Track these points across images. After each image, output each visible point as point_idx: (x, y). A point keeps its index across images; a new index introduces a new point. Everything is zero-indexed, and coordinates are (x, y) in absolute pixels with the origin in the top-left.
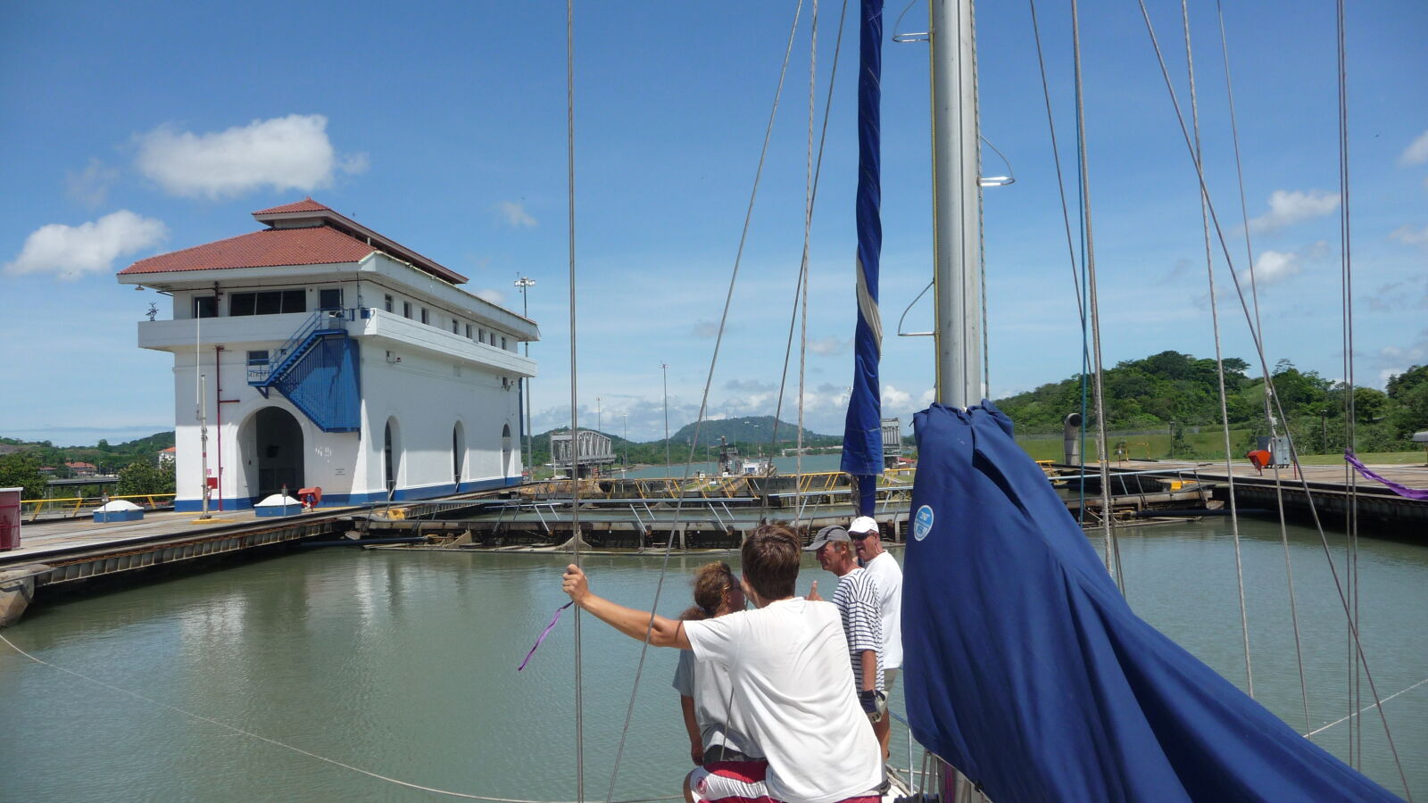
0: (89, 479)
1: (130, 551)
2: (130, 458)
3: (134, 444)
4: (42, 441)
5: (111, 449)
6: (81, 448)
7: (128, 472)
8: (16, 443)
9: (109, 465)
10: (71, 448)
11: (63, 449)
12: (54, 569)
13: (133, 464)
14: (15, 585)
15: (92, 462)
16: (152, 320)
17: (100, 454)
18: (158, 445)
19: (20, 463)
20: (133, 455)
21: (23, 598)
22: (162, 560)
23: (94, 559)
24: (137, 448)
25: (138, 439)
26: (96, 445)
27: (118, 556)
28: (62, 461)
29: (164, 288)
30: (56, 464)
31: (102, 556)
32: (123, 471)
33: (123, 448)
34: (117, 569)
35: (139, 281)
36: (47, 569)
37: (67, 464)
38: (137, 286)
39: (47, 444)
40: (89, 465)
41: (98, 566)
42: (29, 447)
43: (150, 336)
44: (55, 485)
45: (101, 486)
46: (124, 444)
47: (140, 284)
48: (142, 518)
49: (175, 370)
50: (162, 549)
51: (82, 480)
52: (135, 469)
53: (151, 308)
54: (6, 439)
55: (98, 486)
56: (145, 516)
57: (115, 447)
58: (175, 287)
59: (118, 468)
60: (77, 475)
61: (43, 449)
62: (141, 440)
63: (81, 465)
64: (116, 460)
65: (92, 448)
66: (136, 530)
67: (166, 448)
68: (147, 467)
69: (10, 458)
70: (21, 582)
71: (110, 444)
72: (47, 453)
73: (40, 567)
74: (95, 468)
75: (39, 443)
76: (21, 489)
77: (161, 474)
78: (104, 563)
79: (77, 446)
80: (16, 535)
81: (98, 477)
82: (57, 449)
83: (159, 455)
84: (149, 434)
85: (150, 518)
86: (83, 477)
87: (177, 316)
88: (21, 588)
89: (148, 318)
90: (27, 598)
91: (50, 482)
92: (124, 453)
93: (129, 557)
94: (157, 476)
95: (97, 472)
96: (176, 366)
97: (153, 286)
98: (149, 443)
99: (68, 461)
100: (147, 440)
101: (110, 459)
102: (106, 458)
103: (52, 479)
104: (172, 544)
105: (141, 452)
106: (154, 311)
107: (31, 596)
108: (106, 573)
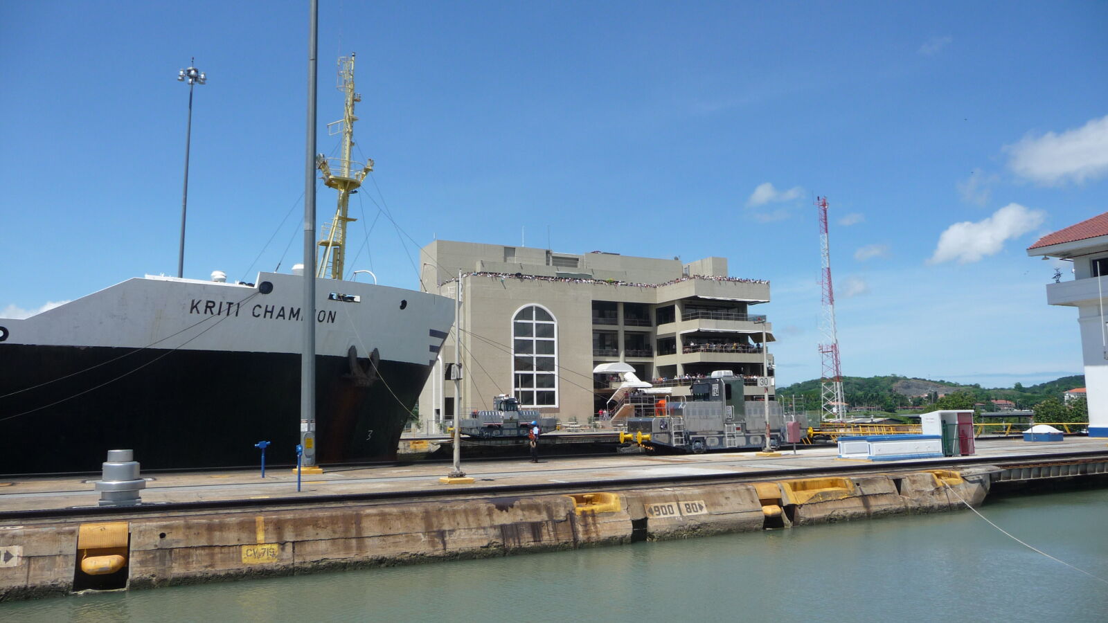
0: (1010, 413)
1: (1059, 462)
2: (1040, 397)
3: (1043, 386)
4: (973, 384)
5: (1025, 390)
6: (1002, 389)
7: (1041, 407)
8: (955, 385)
9: (1025, 402)
10: (994, 389)
11: (989, 390)
12: (1003, 470)
13: (1045, 401)
14: (976, 479)
15: (1010, 400)
16: (1058, 282)
17: (1017, 393)
18: (1063, 387)
19: (961, 400)
20: (1042, 395)
21: (983, 490)
22: (1086, 472)
23: (1032, 466)
24: (1045, 389)
25: (1046, 382)
26: (1013, 386)
27: (1050, 465)
28: (989, 399)
29: (1065, 255)
30: (984, 401)
31: (1038, 464)
32: (1037, 406)
33: (1034, 389)
34: (1049, 475)
35: (1044, 253)
36: (999, 469)
37: (992, 401)
38: (1044, 256)
39: (977, 386)
40: (1009, 402)
41: (1034, 472)
42: (963, 388)
43: (1058, 295)
44: (985, 416)
45: (1020, 419)
46: (1035, 386)
47: (1045, 255)
48: (1062, 440)
49: (1080, 321)
50: (1086, 463)
51: (1005, 413)
52: (1047, 406)
53: (1056, 272)
54: (948, 382)
55: (1017, 418)
56: (1065, 439)
57: (1028, 389)
58: (1074, 254)
59: (1033, 405)
60: (1000, 409)
61: (975, 389)
62: (1048, 383)
63: (1003, 402)
64: (1030, 398)
65: (1010, 389)
66: (1060, 448)
67: (1070, 389)
68: (1057, 404)
69: (953, 396)
70: (981, 477)
71: (1023, 386)
72: (977, 393)
73: (993, 468)
74: (1013, 404)
75: (971, 385)
76: (973, 411)
77: (1068, 410)
78: (1040, 469)
79: (999, 388)
80: (971, 445)
81: (1017, 411)
82: (984, 389)
83: (1064, 395)
84: (1055, 378)
85: (1068, 440)
86: (1004, 411)
87: (1078, 277)
88: (981, 481)
89: (1054, 281)
90: (986, 489)
91: (982, 414)
92: (1036, 393)
93: (1059, 467)
94: (1065, 411)
95: (1016, 408)
96: (1080, 317)
97: (1056, 255)
98: (1055, 385)
99: (993, 399)
100: (1053, 383)
101: (1025, 397)
102: (1021, 397)
103: (983, 412)
104: (1094, 460)
105: (1049, 392)
106: (1059, 275)
107: (988, 489)
108: (1041, 478)
